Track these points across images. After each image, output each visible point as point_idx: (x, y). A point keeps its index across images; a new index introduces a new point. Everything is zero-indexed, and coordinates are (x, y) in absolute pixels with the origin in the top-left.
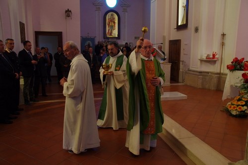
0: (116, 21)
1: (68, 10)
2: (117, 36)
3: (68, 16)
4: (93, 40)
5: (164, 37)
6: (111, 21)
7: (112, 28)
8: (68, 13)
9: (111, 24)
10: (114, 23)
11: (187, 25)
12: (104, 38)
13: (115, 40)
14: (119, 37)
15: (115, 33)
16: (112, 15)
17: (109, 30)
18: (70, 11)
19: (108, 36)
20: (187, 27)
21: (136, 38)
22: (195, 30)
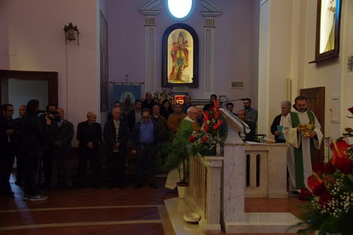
0: (191, 49)
1: (71, 25)
2: (191, 81)
3: (70, 38)
4: (136, 89)
5: (289, 84)
6: (179, 48)
7: (181, 63)
8: (70, 32)
9: (178, 55)
10: (186, 52)
11: (338, 52)
12: (163, 86)
13: (186, 89)
14: (196, 83)
15: (188, 74)
16: (181, 35)
17: (173, 69)
18: (75, 29)
19: (172, 82)
20: (338, 56)
21: (234, 85)
22: (349, 64)
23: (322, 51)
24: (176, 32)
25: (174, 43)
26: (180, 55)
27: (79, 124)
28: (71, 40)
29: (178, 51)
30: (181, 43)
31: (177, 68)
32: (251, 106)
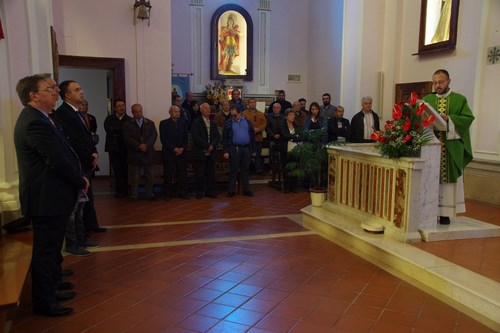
5: (381, 77)
6: (230, 34)
7: (233, 50)
8: (142, 8)
9: (228, 42)
10: (237, 38)
12: (211, 79)
13: (241, 82)
14: (249, 76)
16: (230, 18)
18: (148, 5)
19: (221, 73)
20: (454, 48)
21: (291, 78)
22: (489, 56)
23: (428, 42)
24: (225, 15)
25: (223, 28)
26: (231, 42)
27: (162, 123)
28: (143, 18)
29: (228, 38)
30: (231, 27)
31: (227, 57)
32: (332, 103)
